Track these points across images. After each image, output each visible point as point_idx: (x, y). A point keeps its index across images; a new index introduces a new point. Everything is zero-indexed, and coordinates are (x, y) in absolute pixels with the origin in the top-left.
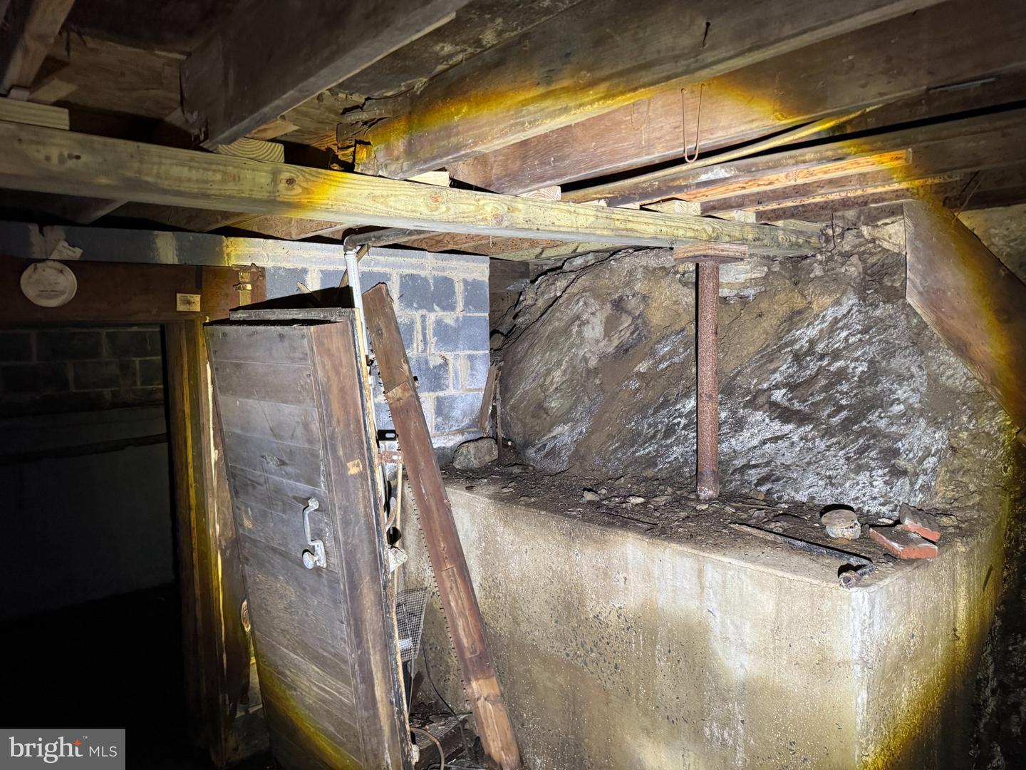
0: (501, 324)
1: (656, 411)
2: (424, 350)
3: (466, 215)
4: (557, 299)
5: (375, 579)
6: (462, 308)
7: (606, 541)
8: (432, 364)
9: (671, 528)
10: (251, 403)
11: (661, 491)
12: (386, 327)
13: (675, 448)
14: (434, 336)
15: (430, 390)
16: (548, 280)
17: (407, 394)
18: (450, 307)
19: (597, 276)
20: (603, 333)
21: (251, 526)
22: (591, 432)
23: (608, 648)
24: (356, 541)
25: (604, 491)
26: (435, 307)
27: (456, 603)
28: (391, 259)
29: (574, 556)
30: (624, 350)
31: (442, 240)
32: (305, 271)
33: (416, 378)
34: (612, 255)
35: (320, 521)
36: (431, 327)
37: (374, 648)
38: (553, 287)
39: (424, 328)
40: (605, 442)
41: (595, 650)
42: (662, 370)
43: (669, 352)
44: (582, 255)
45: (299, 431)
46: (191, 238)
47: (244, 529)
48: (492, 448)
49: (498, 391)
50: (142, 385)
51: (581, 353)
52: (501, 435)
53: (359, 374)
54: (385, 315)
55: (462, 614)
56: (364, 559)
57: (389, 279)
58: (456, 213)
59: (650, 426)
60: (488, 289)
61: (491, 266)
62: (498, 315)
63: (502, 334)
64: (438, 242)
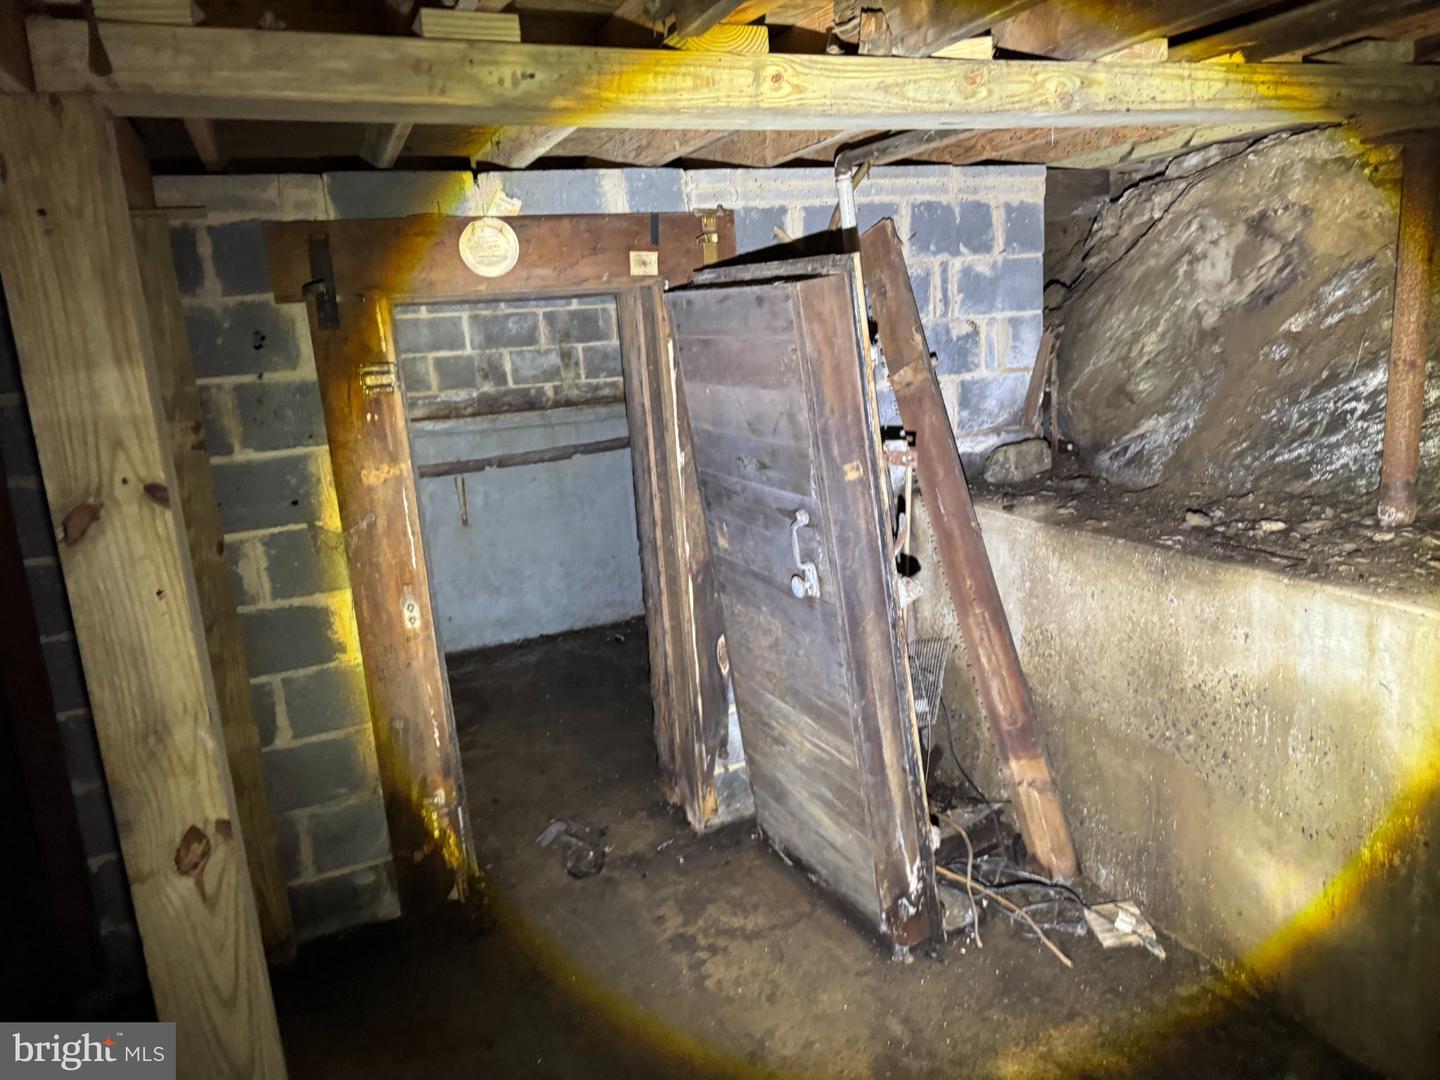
0: (1062, 271)
1: (1316, 391)
2: (945, 314)
3: (1016, 99)
4: (1153, 223)
5: (881, 614)
6: (1001, 248)
7: (1220, 581)
8: (954, 334)
9: (1328, 566)
10: (724, 390)
11: (1315, 513)
12: (892, 281)
13: (1344, 449)
14: (959, 292)
15: (951, 371)
16: (1140, 195)
17: (920, 377)
18: (985, 247)
19: (1224, 180)
20: (1230, 272)
21: (726, 546)
22: (1201, 427)
23: (1213, 728)
24: (856, 566)
25: (1219, 514)
26: (962, 248)
27: (988, 658)
28: (900, 182)
29: (1167, 603)
30: (1265, 298)
31: (974, 146)
32: (783, 210)
33: (933, 355)
34: (1251, 146)
35: (812, 539)
36: (955, 279)
37: (881, 699)
38: (1149, 205)
39: (945, 281)
40: (1225, 442)
41: (1193, 730)
42: (1330, 327)
43: (1344, 298)
44: (1198, 149)
45: (784, 424)
46: (644, 176)
47: (719, 549)
48: (1042, 453)
49: (1054, 370)
50: (587, 377)
51: (1191, 306)
52: (1057, 435)
53: (858, 346)
54: (891, 265)
55: (996, 672)
56: (866, 589)
57: (896, 212)
58: (1001, 98)
59: (1302, 415)
60: (1042, 216)
61: (1048, 179)
62: (1056, 257)
63: (1063, 285)
64: (968, 150)
